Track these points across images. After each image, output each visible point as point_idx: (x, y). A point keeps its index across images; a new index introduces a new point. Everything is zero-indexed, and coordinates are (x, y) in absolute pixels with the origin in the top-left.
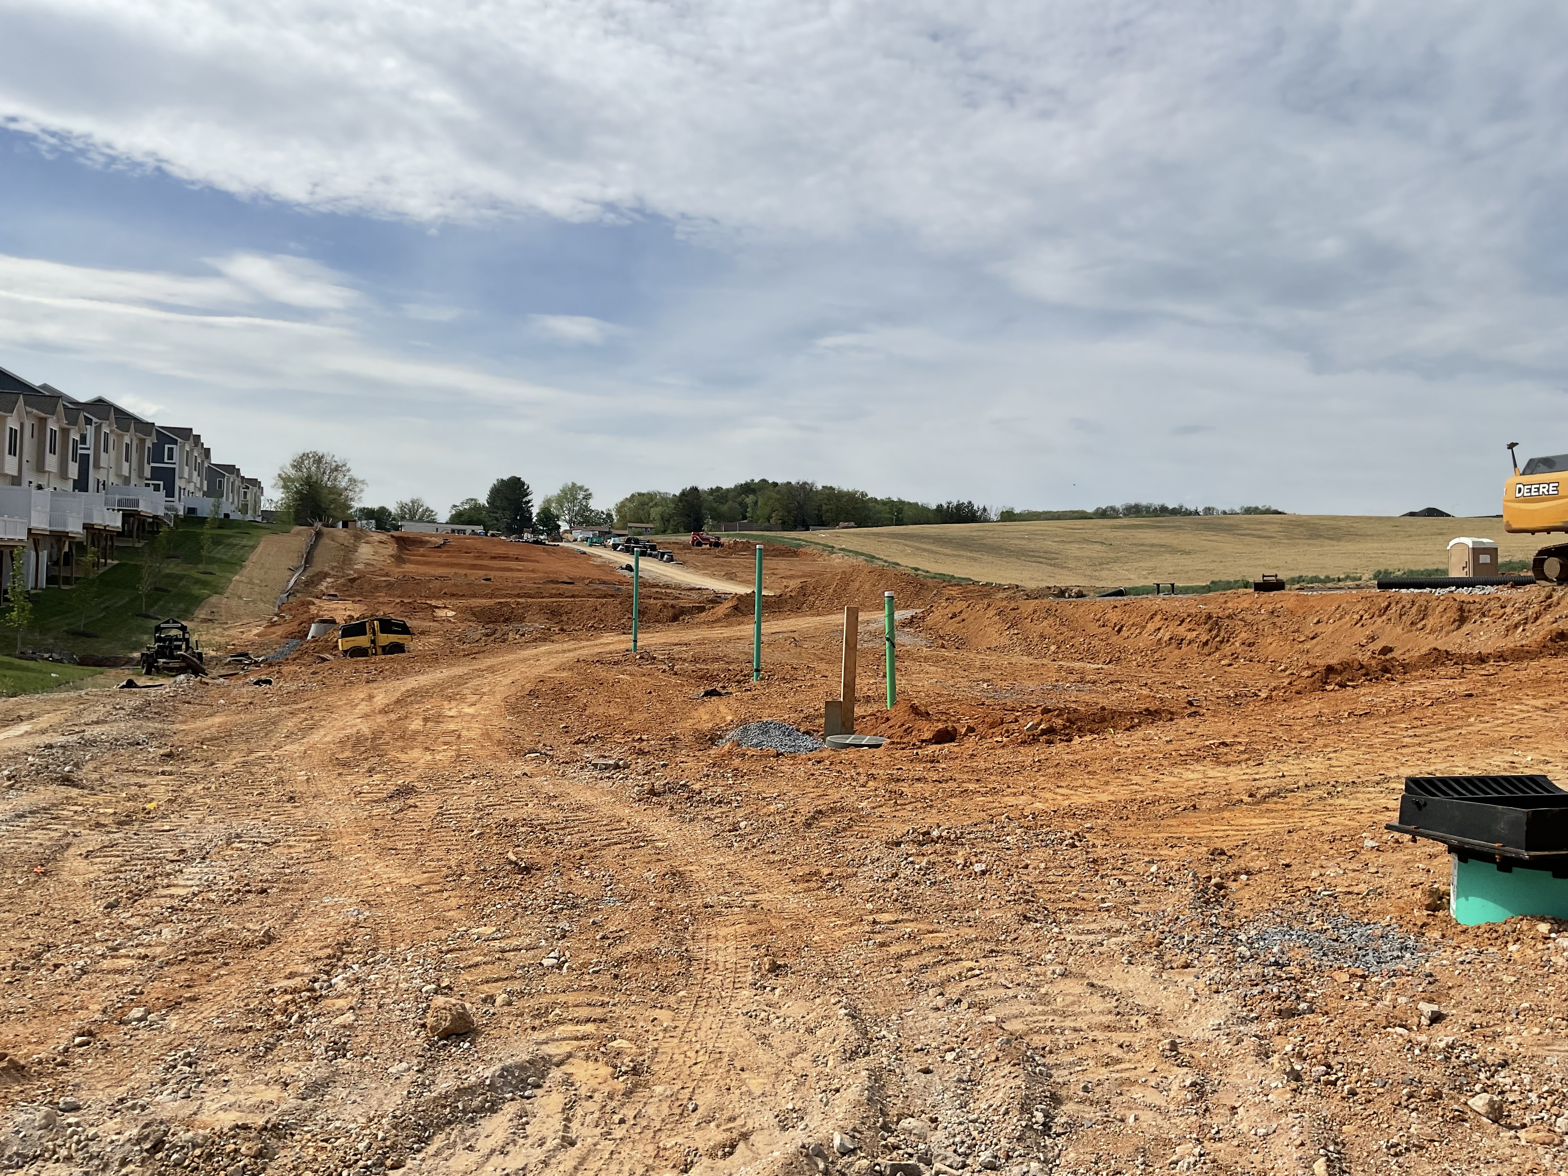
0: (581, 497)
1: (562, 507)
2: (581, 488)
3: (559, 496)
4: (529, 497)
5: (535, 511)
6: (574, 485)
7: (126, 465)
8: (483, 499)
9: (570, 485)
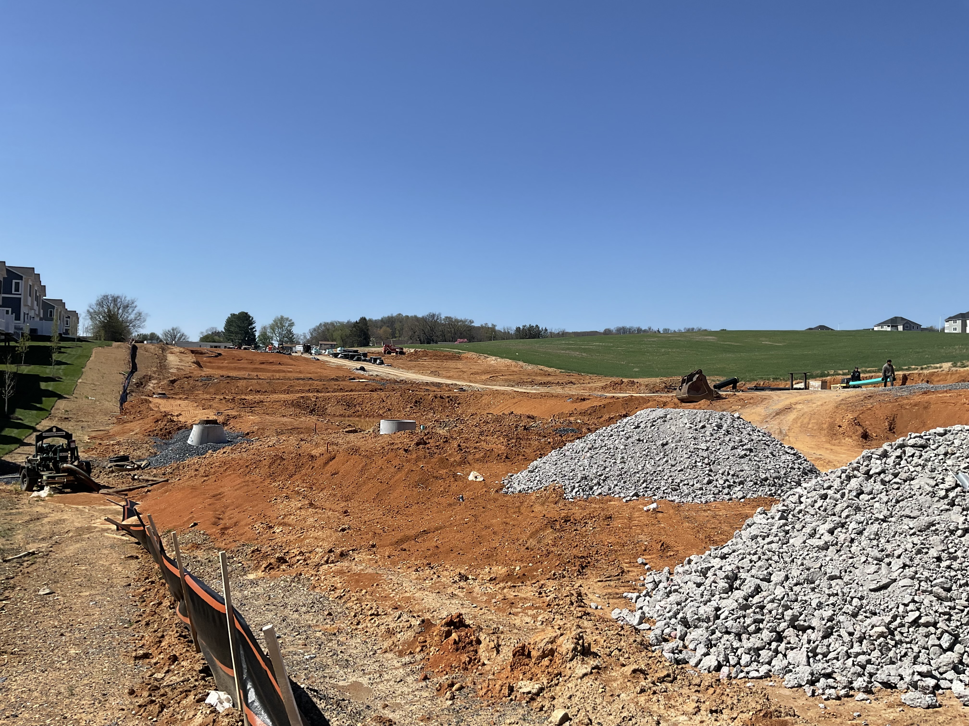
0: (287, 325)
1: (274, 332)
2: (287, 319)
3: (273, 324)
6: (282, 317)
9: (279, 317)
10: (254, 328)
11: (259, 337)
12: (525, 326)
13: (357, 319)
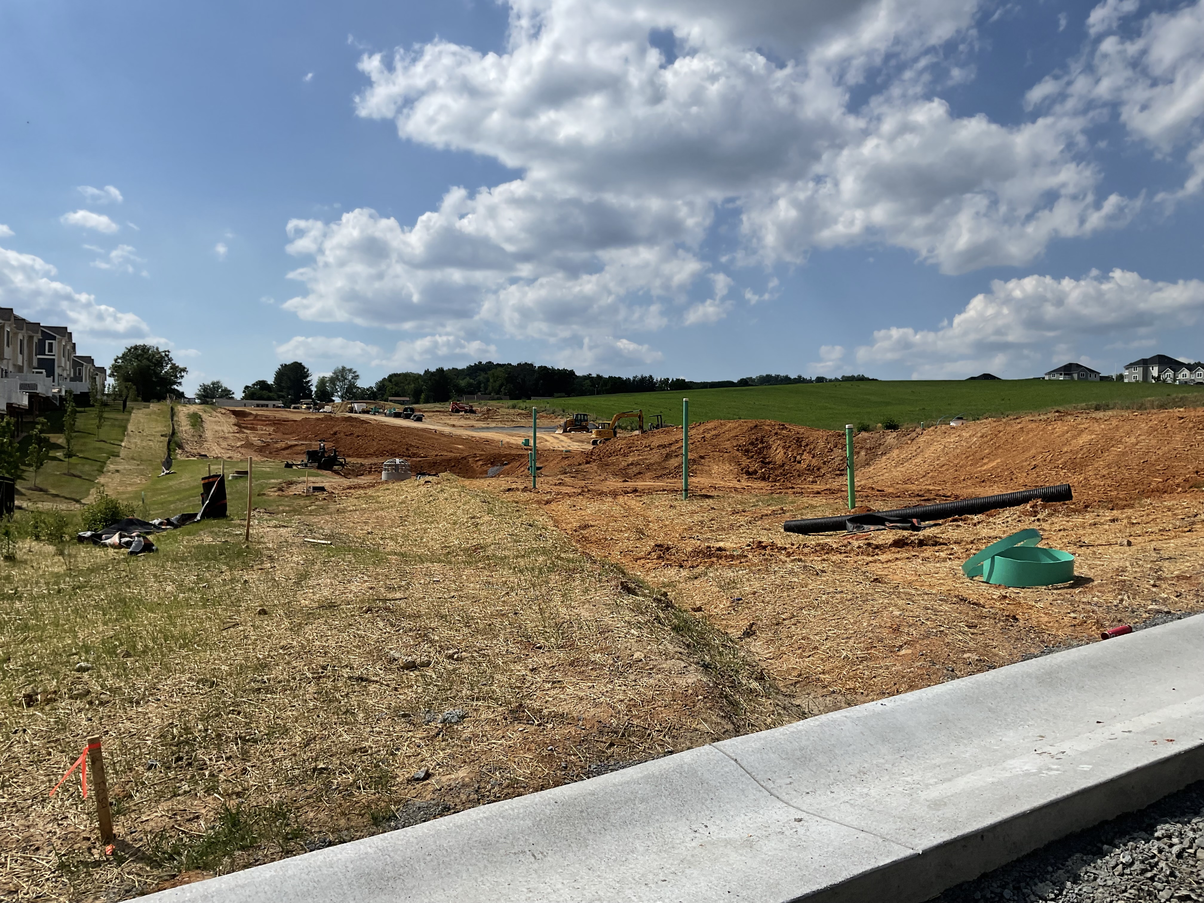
0: (350, 377)
1: (335, 385)
2: (350, 370)
3: (332, 377)
4: (308, 379)
5: (314, 389)
6: (344, 368)
7: (20, 357)
8: (271, 381)
9: (341, 368)
11: (316, 392)
13: (434, 369)
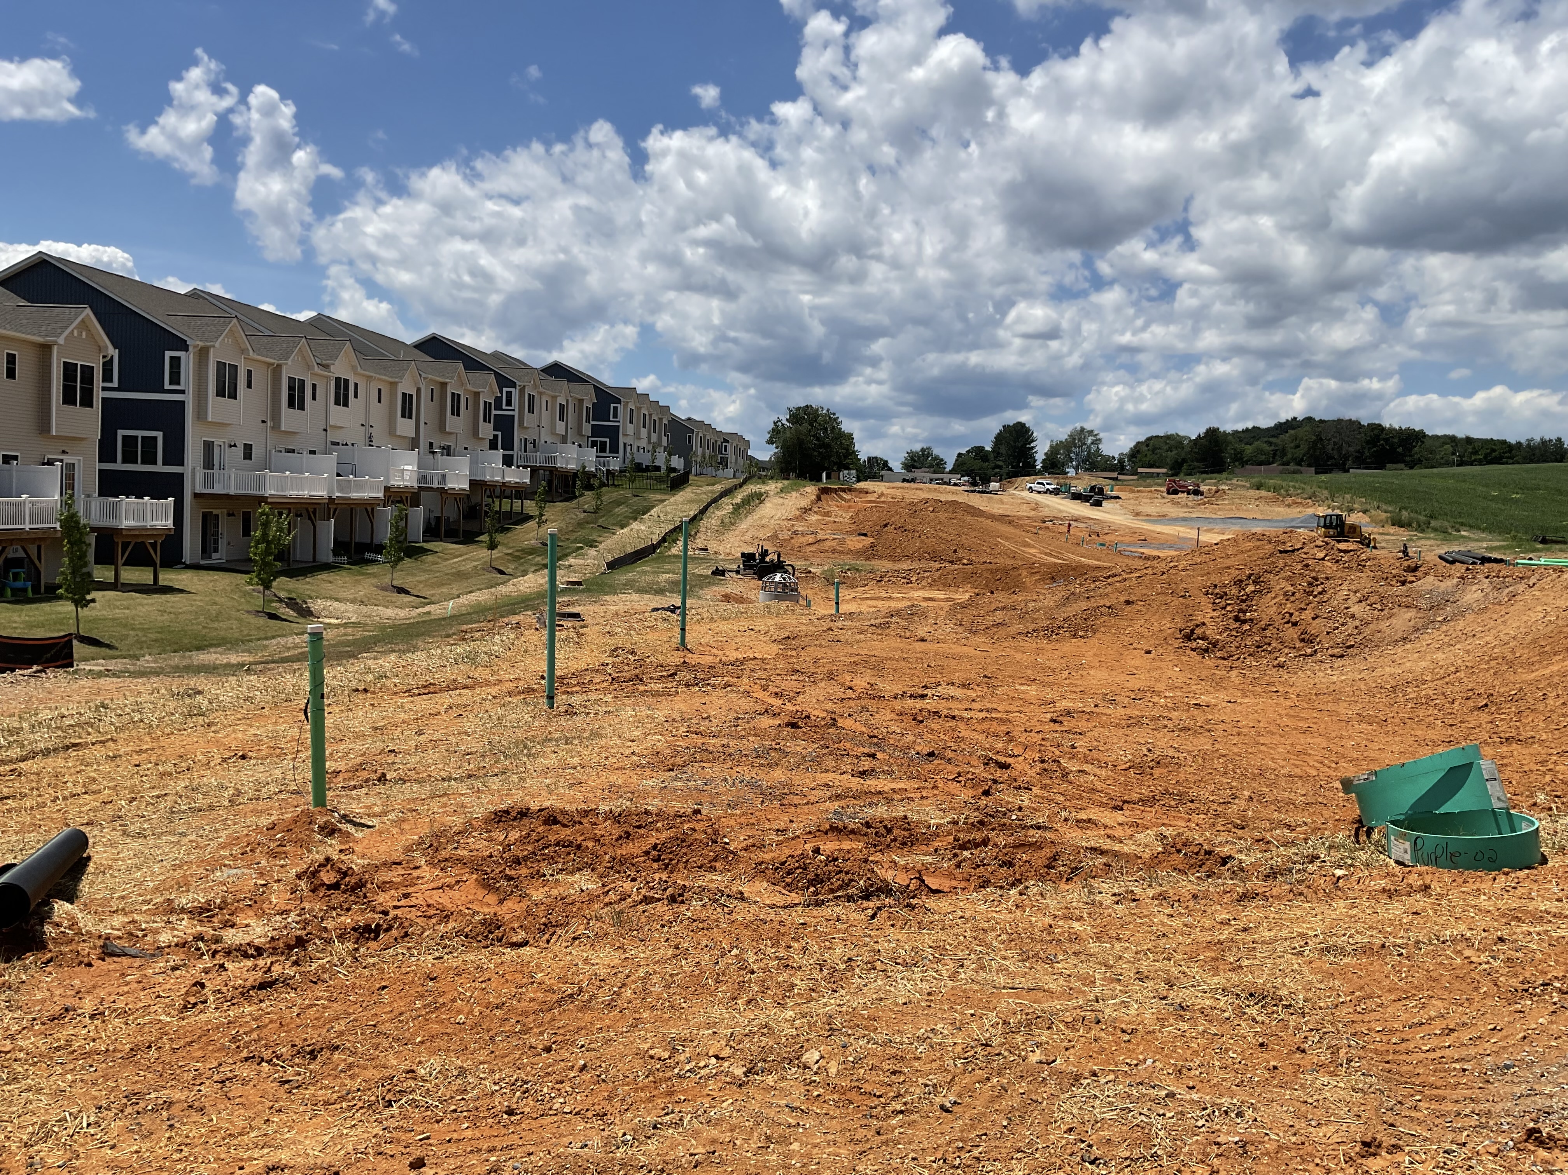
0: (1089, 441)
1: (1070, 451)
2: (1091, 432)
3: (1067, 441)
4: (1034, 444)
5: (1040, 458)
6: (1082, 429)
7: (561, 424)
8: (988, 447)
9: (1079, 429)
10: (1033, 448)
11: (1044, 461)
12: (1532, 440)
13: (1202, 431)
